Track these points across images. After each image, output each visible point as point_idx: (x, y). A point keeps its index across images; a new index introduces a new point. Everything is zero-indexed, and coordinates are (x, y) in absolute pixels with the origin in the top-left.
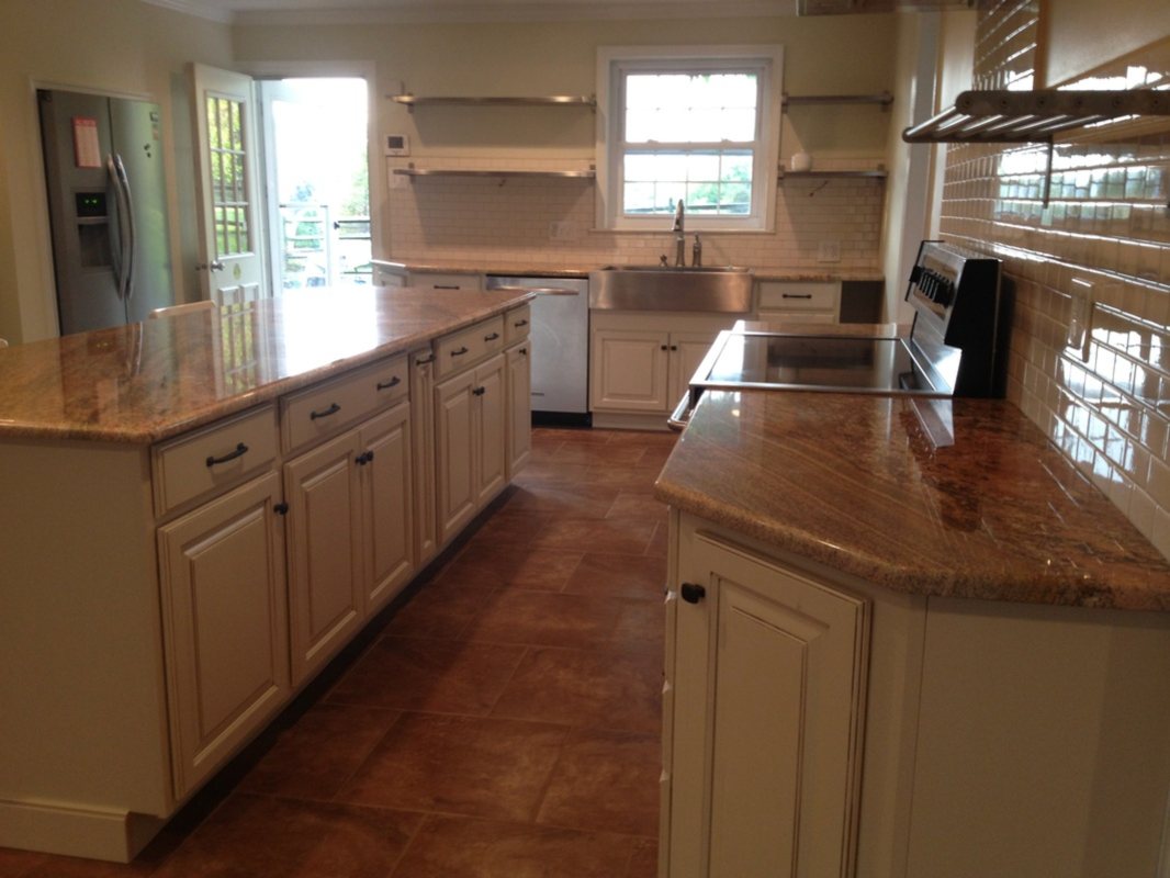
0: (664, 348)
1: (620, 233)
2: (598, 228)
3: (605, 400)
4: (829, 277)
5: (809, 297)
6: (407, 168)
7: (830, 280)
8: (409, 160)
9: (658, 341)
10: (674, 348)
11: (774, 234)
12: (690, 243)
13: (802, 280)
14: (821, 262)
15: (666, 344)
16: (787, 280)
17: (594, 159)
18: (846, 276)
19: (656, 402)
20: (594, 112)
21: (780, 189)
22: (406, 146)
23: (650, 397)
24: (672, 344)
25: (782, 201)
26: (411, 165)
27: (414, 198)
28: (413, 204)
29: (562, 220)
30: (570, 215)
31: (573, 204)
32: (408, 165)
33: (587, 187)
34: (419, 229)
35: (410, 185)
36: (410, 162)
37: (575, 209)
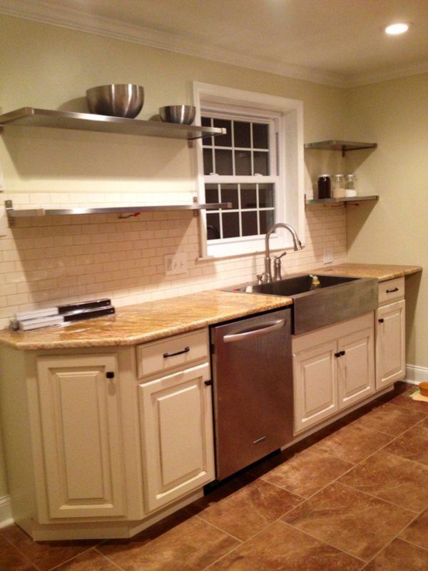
3: (304, 420)
5: (396, 289)
8: (4, 197)
9: (331, 351)
10: (343, 353)
13: (395, 277)
14: (325, 264)
16: (390, 279)
17: (195, 192)
19: (333, 406)
26: (9, 204)
27: (14, 246)
28: (15, 255)
29: (174, 254)
30: (180, 247)
31: (182, 236)
32: (3, 203)
33: (191, 219)
34: (25, 287)
35: (9, 230)
36: (6, 199)
37: (184, 240)
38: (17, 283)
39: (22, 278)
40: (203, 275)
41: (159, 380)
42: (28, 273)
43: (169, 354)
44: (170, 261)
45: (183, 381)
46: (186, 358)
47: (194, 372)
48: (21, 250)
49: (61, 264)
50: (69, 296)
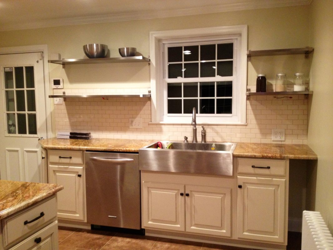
0: (182, 194)
1: (164, 124)
2: (153, 122)
3: (150, 222)
4: (281, 156)
5: (269, 168)
6: (62, 94)
7: (282, 158)
8: (63, 90)
9: (179, 190)
10: (188, 195)
11: (246, 125)
12: (199, 130)
13: (263, 158)
14: (273, 141)
15: (183, 192)
16: (255, 157)
17: (150, 88)
18: (292, 156)
19: (179, 226)
20: (149, 64)
21: (248, 101)
22: (61, 83)
23: (176, 223)
24: (187, 193)
25: (249, 107)
26: (64, 93)
27: (66, 109)
28: (65, 111)
29: (135, 118)
30: (139, 116)
31: (141, 110)
32: (62, 93)
33: (147, 102)
34: (68, 123)
35: (64, 102)
36: (64, 91)
37: (142, 112)
38: (66, 121)
39: (67, 120)
40: (153, 131)
41: (57, 166)
42: (69, 118)
43: (62, 157)
44: (132, 122)
45: (68, 170)
46: (70, 161)
47: (74, 168)
48: (68, 110)
49: (82, 116)
50: (84, 129)
